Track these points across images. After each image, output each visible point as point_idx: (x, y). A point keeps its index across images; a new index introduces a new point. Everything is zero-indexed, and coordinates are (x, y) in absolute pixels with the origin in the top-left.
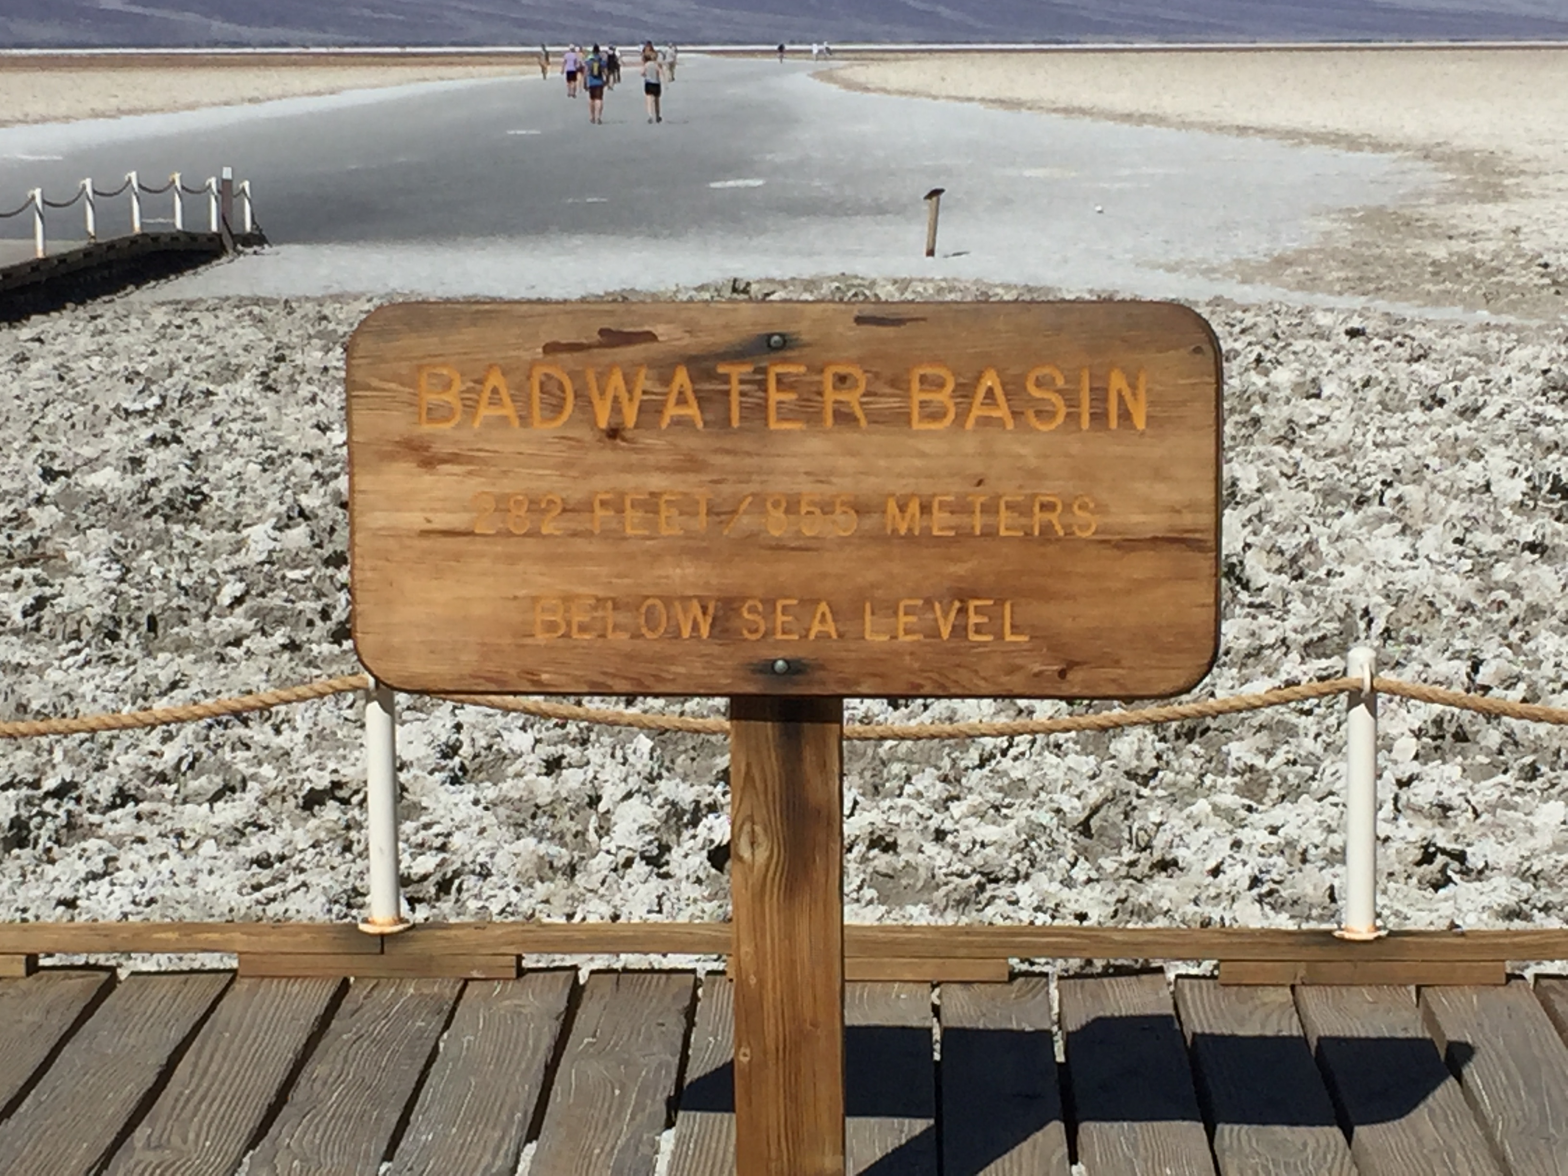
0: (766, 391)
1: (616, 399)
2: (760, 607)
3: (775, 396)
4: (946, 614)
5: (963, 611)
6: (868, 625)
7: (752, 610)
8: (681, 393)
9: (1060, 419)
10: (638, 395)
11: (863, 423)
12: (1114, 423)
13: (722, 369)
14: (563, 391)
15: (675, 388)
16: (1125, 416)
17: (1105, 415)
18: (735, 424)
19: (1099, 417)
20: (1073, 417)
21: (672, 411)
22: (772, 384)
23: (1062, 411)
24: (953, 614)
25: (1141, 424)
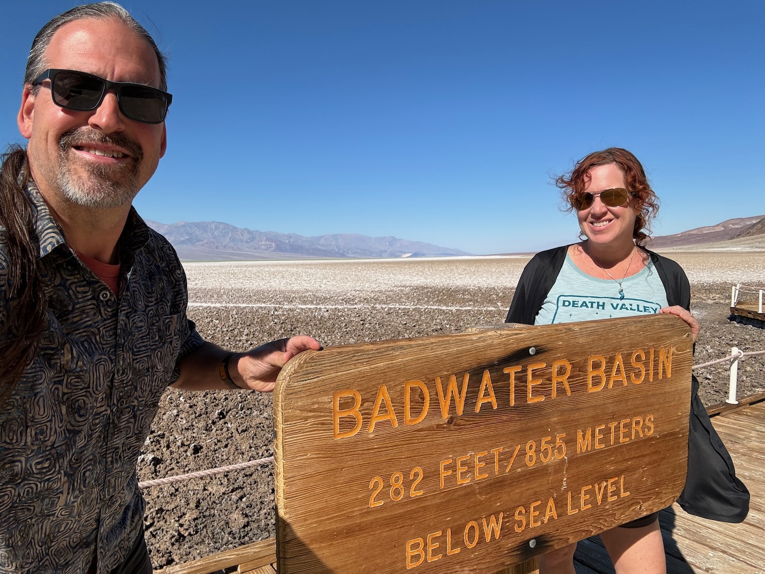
0: (526, 382)
1: (453, 400)
2: (524, 512)
3: (531, 384)
4: (600, 489)
5: (606, 487)
6: (569, 507)
7: (520, 513)
8: (486, 389)
9: (643, 378)
10: (464, 394)
11: (569, 394)
12: (660, 377)
13: (506, 371)
14: (423, 399)
15: (483, 387)
16: (664, 372)
17: (658, 373)
18: (513, 403)
19: (656, 374)
20: (647, 375)
21: (481, 401)
22: (530, 377)
23: (644, 373)
24: (602, 490)
25: (669, 376)
